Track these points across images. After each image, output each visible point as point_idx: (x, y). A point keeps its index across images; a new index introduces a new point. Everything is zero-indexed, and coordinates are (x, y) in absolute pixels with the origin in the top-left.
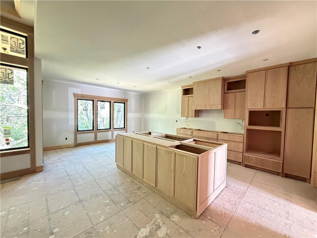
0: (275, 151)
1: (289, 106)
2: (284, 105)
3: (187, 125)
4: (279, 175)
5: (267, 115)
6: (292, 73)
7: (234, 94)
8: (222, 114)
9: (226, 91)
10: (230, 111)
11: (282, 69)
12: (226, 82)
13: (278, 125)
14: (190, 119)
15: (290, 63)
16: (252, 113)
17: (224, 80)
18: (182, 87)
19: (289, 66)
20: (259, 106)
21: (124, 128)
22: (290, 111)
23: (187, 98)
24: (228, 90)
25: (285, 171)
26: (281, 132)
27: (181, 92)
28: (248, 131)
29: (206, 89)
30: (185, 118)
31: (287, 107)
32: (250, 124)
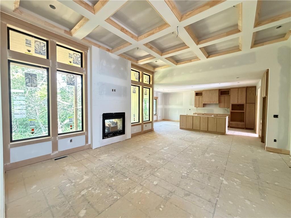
0: (242, 120)
1: (247, 102)
2: (245, 102)
3: (197, 111)
4: (244, 129)
5: (238, 106)
6: (247, 91)
7: (224, 97)
8: (218, 106)
9: (220, 95)
10: (222, 104)
11: (244, 89)
12: (220, 91)
13: (243, 110)
14: (198, 108)
15: (247, 87)
16: (233, 105)
17: (220, 90)
18: (195, 91)
19: (246, 88)
20: (236, 102)
21: (156, 114)
22: (247, 104)
23: (198, 97)
24: (221, 94)
25: (246, 127)
26: (244, 112)
27: (194, 94)
28: (231, 112)
29: (210, 94)
30: (196, 108)
31: (246, 103)
32: (232, 110)
